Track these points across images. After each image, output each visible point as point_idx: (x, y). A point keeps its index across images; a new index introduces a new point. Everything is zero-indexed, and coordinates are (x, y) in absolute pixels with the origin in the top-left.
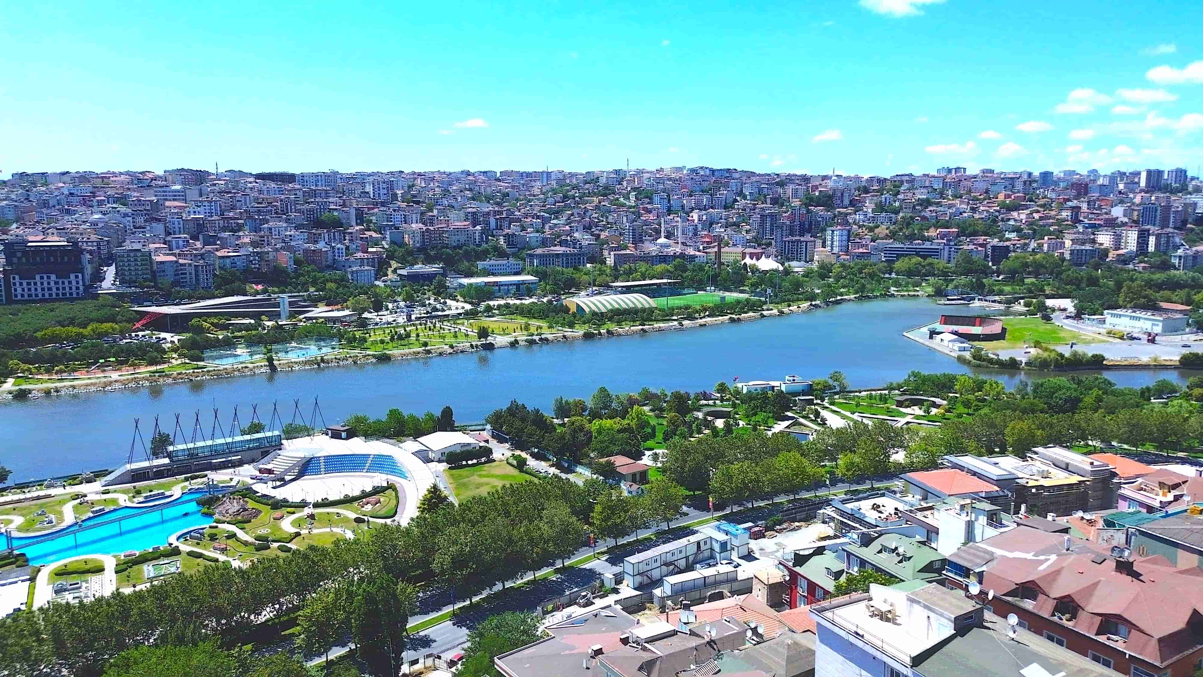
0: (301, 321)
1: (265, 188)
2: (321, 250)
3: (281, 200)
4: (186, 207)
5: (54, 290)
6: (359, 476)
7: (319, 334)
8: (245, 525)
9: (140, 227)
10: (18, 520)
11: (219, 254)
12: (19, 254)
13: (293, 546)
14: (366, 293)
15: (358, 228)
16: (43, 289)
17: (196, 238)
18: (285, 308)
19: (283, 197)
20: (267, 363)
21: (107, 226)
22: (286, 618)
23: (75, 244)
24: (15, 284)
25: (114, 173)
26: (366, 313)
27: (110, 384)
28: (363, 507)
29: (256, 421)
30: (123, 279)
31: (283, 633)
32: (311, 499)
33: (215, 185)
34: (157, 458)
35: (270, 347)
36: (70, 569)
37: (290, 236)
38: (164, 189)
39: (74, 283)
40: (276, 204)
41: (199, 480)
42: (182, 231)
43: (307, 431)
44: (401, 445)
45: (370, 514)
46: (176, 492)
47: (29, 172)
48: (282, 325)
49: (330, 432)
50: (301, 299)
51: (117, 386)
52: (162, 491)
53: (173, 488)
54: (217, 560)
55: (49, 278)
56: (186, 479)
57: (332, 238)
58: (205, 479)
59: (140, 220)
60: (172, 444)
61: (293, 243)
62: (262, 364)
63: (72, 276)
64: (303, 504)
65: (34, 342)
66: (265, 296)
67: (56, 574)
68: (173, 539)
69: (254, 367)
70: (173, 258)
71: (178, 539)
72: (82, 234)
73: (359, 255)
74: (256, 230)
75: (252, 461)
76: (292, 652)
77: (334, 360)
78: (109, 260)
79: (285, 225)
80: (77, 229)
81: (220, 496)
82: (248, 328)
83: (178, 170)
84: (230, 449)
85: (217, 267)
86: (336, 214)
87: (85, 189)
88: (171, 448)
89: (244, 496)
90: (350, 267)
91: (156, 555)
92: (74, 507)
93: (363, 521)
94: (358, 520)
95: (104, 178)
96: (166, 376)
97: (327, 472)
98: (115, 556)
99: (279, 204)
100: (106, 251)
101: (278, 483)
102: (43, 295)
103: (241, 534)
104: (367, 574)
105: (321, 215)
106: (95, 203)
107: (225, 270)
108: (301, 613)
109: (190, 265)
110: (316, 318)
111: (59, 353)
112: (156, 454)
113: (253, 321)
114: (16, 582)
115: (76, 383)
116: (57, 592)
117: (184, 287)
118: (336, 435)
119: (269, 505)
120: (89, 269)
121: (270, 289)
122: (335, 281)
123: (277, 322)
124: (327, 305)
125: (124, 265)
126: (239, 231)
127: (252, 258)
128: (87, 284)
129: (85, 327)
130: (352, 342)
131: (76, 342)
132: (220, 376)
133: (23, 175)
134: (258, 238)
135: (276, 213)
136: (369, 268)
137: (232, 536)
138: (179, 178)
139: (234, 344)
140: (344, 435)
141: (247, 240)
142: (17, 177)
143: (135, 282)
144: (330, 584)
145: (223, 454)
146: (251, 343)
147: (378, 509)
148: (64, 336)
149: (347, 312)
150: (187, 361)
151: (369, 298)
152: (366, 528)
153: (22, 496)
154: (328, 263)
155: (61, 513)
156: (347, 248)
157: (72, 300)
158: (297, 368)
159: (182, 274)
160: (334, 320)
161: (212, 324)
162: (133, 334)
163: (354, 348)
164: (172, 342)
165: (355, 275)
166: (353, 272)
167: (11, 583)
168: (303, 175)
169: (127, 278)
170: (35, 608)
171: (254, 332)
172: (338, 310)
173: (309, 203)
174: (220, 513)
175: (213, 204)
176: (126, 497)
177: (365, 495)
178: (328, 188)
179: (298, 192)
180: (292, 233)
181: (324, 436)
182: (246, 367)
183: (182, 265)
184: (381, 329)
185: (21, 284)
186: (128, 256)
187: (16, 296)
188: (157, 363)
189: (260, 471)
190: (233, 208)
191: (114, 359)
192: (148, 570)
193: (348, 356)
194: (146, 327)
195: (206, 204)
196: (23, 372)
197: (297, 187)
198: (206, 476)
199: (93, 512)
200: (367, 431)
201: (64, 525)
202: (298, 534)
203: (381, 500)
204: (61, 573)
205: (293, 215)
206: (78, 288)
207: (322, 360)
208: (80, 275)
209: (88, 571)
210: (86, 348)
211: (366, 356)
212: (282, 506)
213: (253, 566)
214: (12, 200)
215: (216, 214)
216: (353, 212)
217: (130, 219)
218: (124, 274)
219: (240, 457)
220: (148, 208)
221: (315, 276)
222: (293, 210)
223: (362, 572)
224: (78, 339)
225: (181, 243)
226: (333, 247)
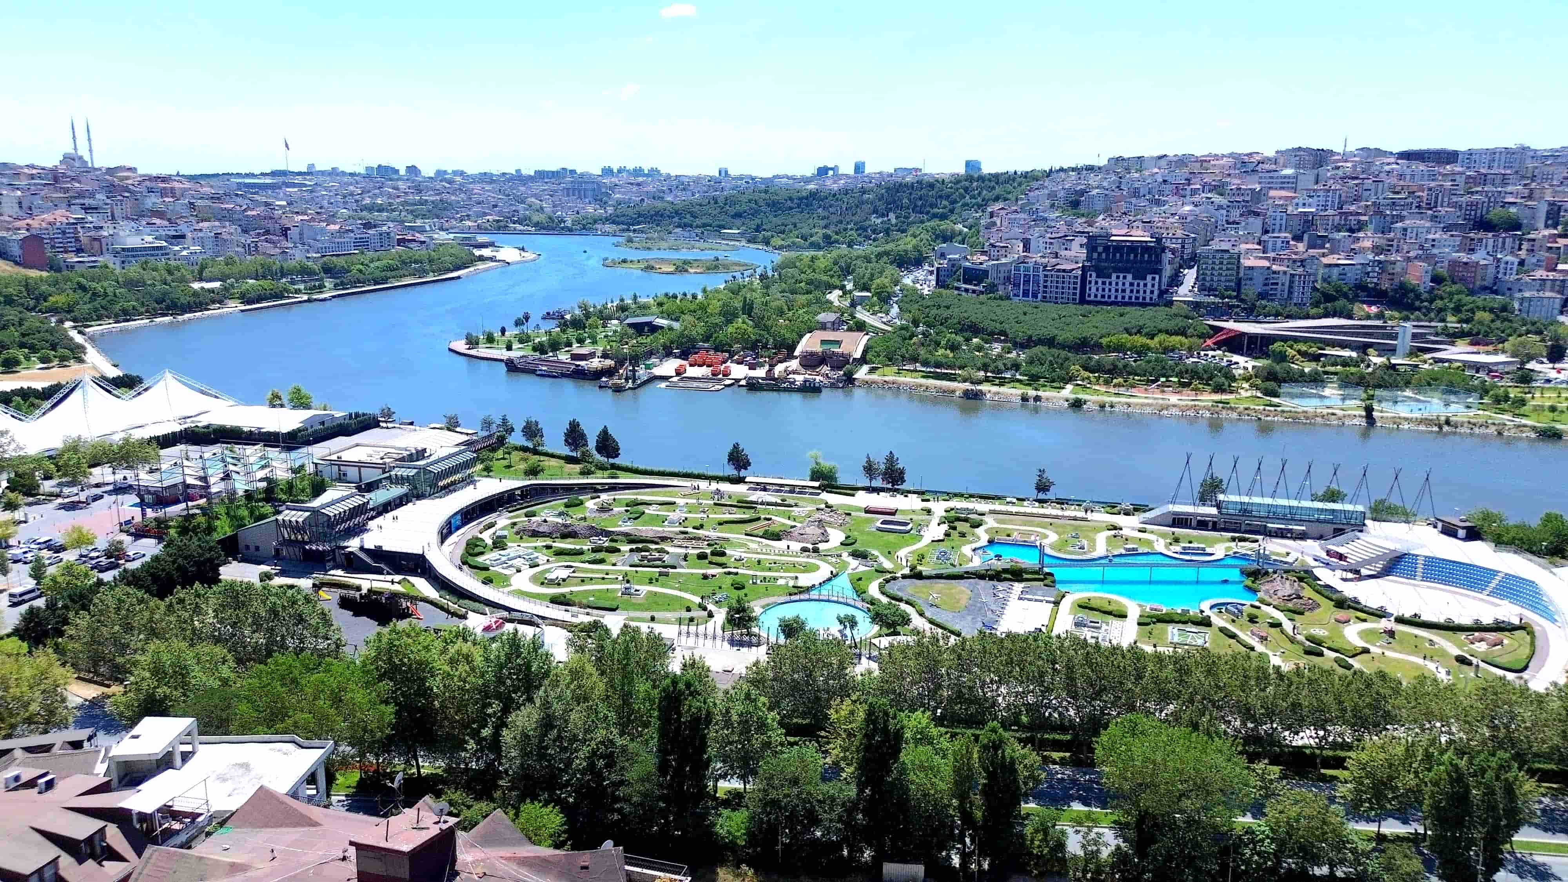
0: (1425, 362)
1: (1408, 171)
2: (1477, 263)
3: (1430, 189)
4: (1294, 198)
5: (1128, 291)
6: (1474, 598)
7: (1451, 384)
8: (1296, 617)
9: (1234, 223)
10: (1053, 537)
11: (1325, 260)
12: (1100, 249)
13: (1354, 662)
14: (1539, 332)
15: (1547, 232)
16: (1117, 291)
17: (1298, 238)
18: (1404, 342)
19: (1433, 184)
20: (1364, 413)
21: (1197, 220)
22: (1330, 753)
23: (1159, 240)
24: (1090, 282)
25: (1216, 155)
26: (1534, 362)
27: (1167, 407)
28: (1472, 643)
29: (1334, 486)
30: (1203, 285)
31: (1323, 771)
32: (1394, 610)
33: (1338, 168)
34: (1204, 505)
35: (1371, 392)
36: (1093, 604)
37: (1434, 240)
38: (1271, 174)
39: (1149, 285)
40: (1420, 194)
41: (1247, 544)
42: (1283, 228)
43: (1406, 516)
44: (1555, 570)
45: (1483, 656)
46: (1219, 551)
47: (1126, 156)
48: (1395, 365)
49: (1440, 525)
50: (1432, 331)
51: (1174, 411)
52: (1203, 546)
53: (1216, 546)
54: (1252, 649)
55: (1125, 277)
56: (1233, 539)
57: (1500, 245)
58: (1255, 545)
59: (1235, 214)
60: (1223, 492)
61: (1435, 251)
62: (1357, 413)
63: (1149, 277)
64: (1380, 614)
65: (1098, 347)
66: (1379, 323)
67: (1080, 606)
68: (1205, 606)
69: (1344, 416)
70: (1266, 264)
71: (1212, 607)
72: (1167, 228)
73: (1540, 273)
74: (1384, 230)
75: (1321, 538)
76: (1332, 800)
77: (1466, 425)
78: (1192, 260)
79: (1428, 224)
80: (1164, 222)
81: (1270, 570)
82: (1345, 363)
83: (1294, 150)
84: (1291, 515)
85: (1320, 277)
86: (1513, 210)
87: (1181, 174)
88: (1221, 497)
89: (1301, 579)
90: (1520, 291)
91: (1183, 619)
92: (1108, 538)
93: (1470, 664)
94: (1462, 660)
95: (1203, 162)
96: (1232, 409)
97: (1425, 578)
98: (1140, 606)
99: (1425, 194)
100: (1190, 251)
101: (1350, 575)
102: (1116, 297)
103: (1288, 626)
104: (1461, 739)
105: (1488, 212)
106: (1188, 193)
107: (1329, 283)
108: (1352, 754)
109: (1285, 273)
110: (1449, 361)
111: (1120, 365)
112: (1203, 500)
113: (1354, 354)
114: (1041, 601)
115: (1132, 400)
116: (1078, 624)
117: (1272, 300)
118: (1449, 531)
119: (1332, 600)
120: (1168, 271)
121: (1388, 313)
122: (1491, 310)
123: (1388, 359)
124: (1473, 344)
125: (1206, 269)
126: (1359, 230)
127: (1369, 269)
128: (1163, 288)
129: (1152, 338)
130: (1501, 400)
131: (1139, 353)
132: (1295, 419)
133: (1119, 160)
134: (1385, 242)
135: (1419, 207)
136: (1553, 295)
137: (1277, 625)
138: (1293, 159)
139: (1322, 381)
140: (1462, 533)
141: (1368, 244)
142: (1113, 162)
143: (1216, 290)
144: (1401, 733)
145: (1283, 519)
146: (1346, 383)
147: (1498, 653)
148: (1129, 345)
149: (1501, 358)
150: (1259, 395)
151: (1543, 340)
152: (1472, 675)
153: (1060, 513)
154: (1485, 283)
155: (1094, 541)
156: (1522, 263)
157: (1144, 305)
158: (1406, 427)
159: (1273, 284)
160: (1478, 367)
161: (1299, 352)
162: (1202, 353)
163: (1503, 411)
164: (1245, 368)
165: (1526, 304)
166: (1522, 300)
167: (1036, 600)
168: (1470, 153)
169: (1208, 284)
170: (1053, 634)
171: (1353, 369)
172: (1488, 353)
173: (1472, 193)
174: (1267, 592)
175: (1330, 194)
176: (1162, 542)
177: (1478, 628)
178: (1508, 172)
179: (1457, 177)
180: (1437, 236)
181: (1431, 528)
182: (1333, 414)
183: (1275, 272)
184: (1555, 389)
185: (1096, 283)
186: (1214, 257)
187: (1089, 296)
188: (1223, 391)
189: (1328, 553)
190: (1357, 199)
191: (1176, 379)
192: (1173, 632)
193: (1490, 421)
194: (1219, 345)
195: (1321, 193)
196: (1083, 380)
197: (1458, 169)
198: (1257, 541)
199: (1127, 550)
200: (1499, 536)
201: (1095, 555)
202: (1366, 651)
203: (1506, 642)
204: (1084, 606)
205: (1442, 210)
206: (1152, 292)
207: (1448, 422)
208: (1157, 277)
209: (1109, 613)
210: (1149, 362)
211: (1519, 426)
212: (1349, 607)
213: (1298, 672)
214: (1104, 188)
215: (1333, 207)
216: (1543, 208)
217: (1224, 212)
218: (1204, 279)
219: (1304, 528)
220: (1248, 198)
221: (1460, 300)
222: (1445, 204)
223: (1453, 734)
224: (1141, 351)
225: (1279, 244)
226: (1499, 260)
